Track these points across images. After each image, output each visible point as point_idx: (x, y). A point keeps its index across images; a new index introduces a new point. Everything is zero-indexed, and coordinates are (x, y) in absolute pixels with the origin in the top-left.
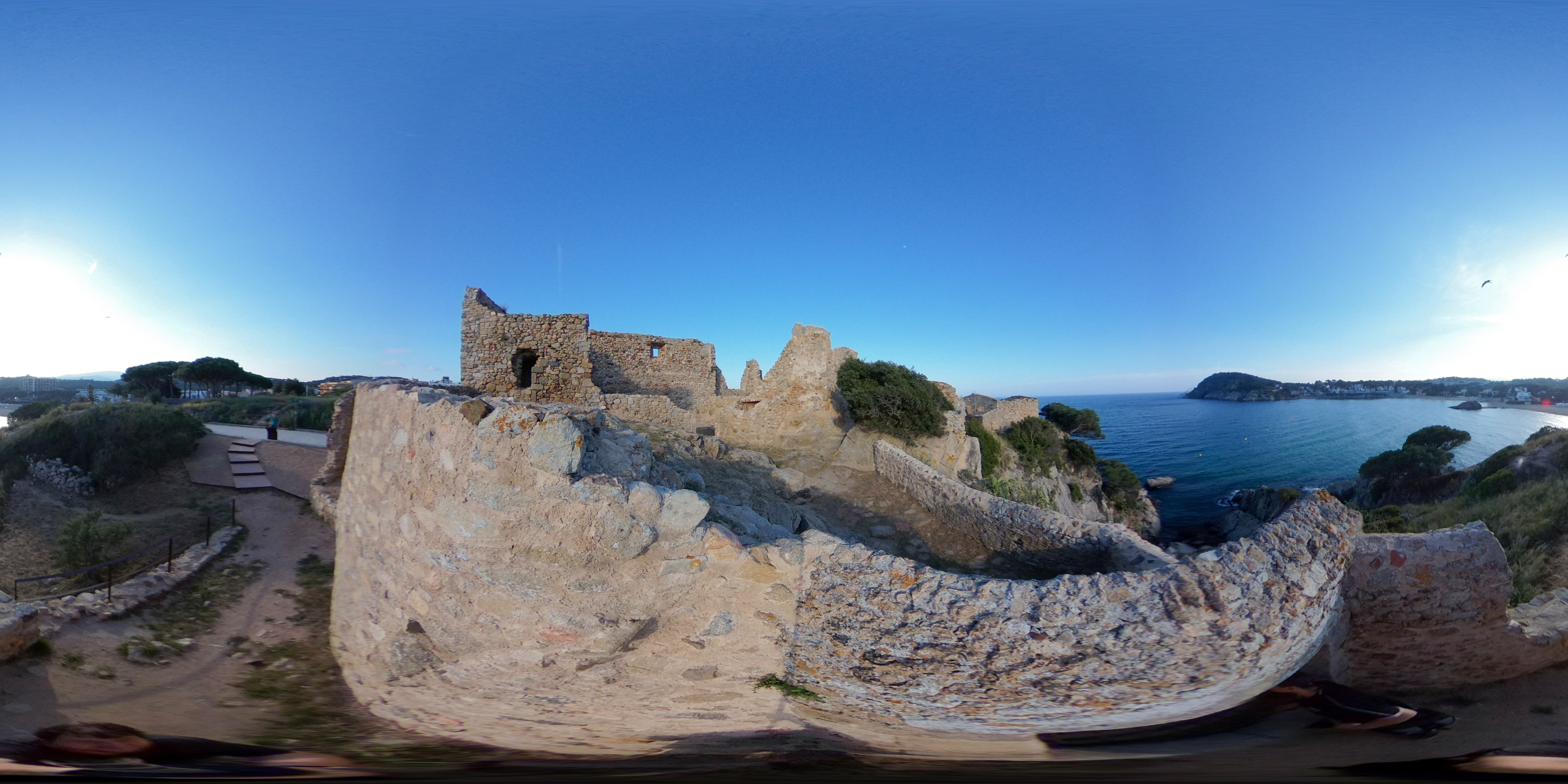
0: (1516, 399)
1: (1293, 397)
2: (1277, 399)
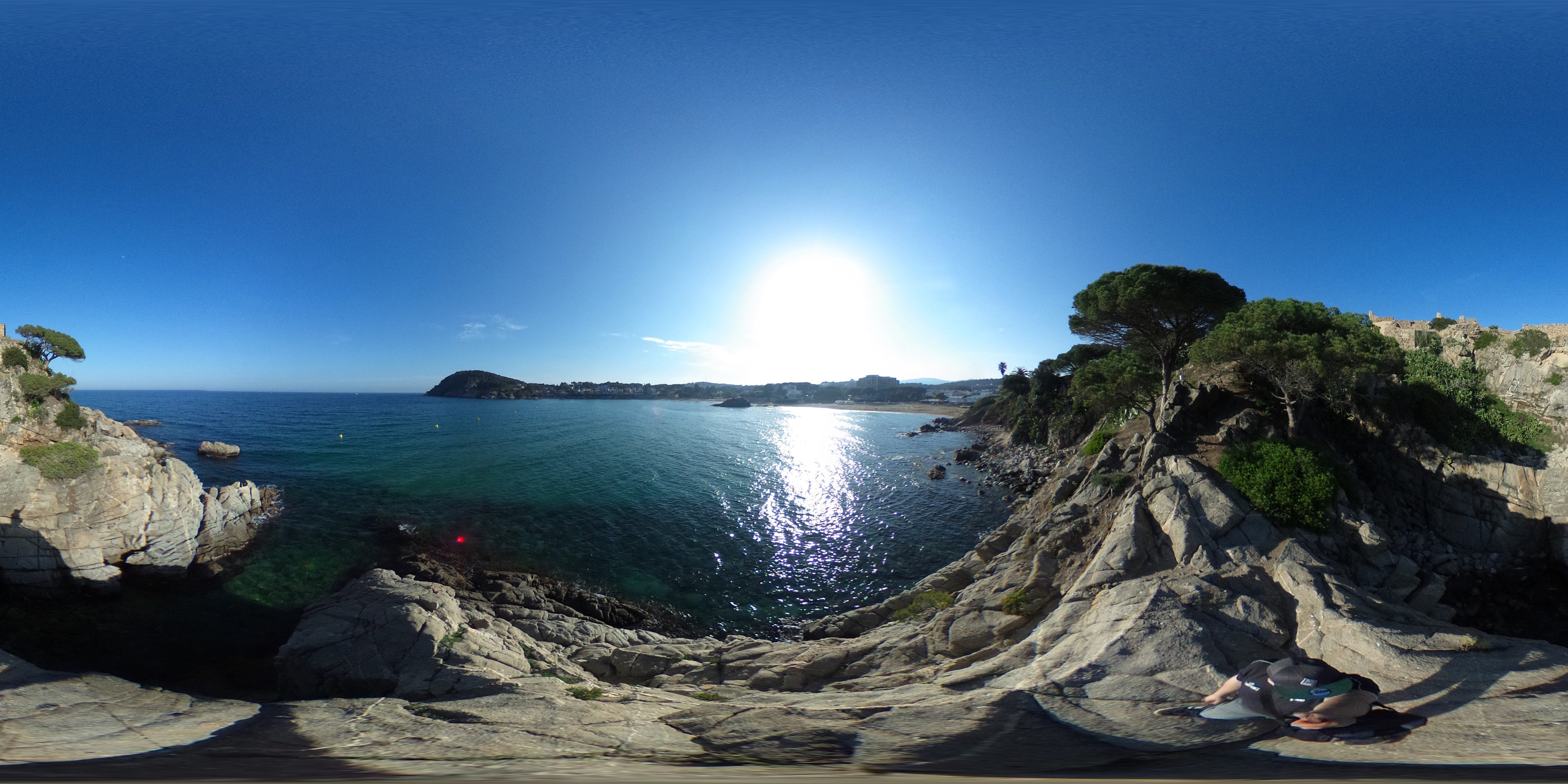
1: (533, 396)
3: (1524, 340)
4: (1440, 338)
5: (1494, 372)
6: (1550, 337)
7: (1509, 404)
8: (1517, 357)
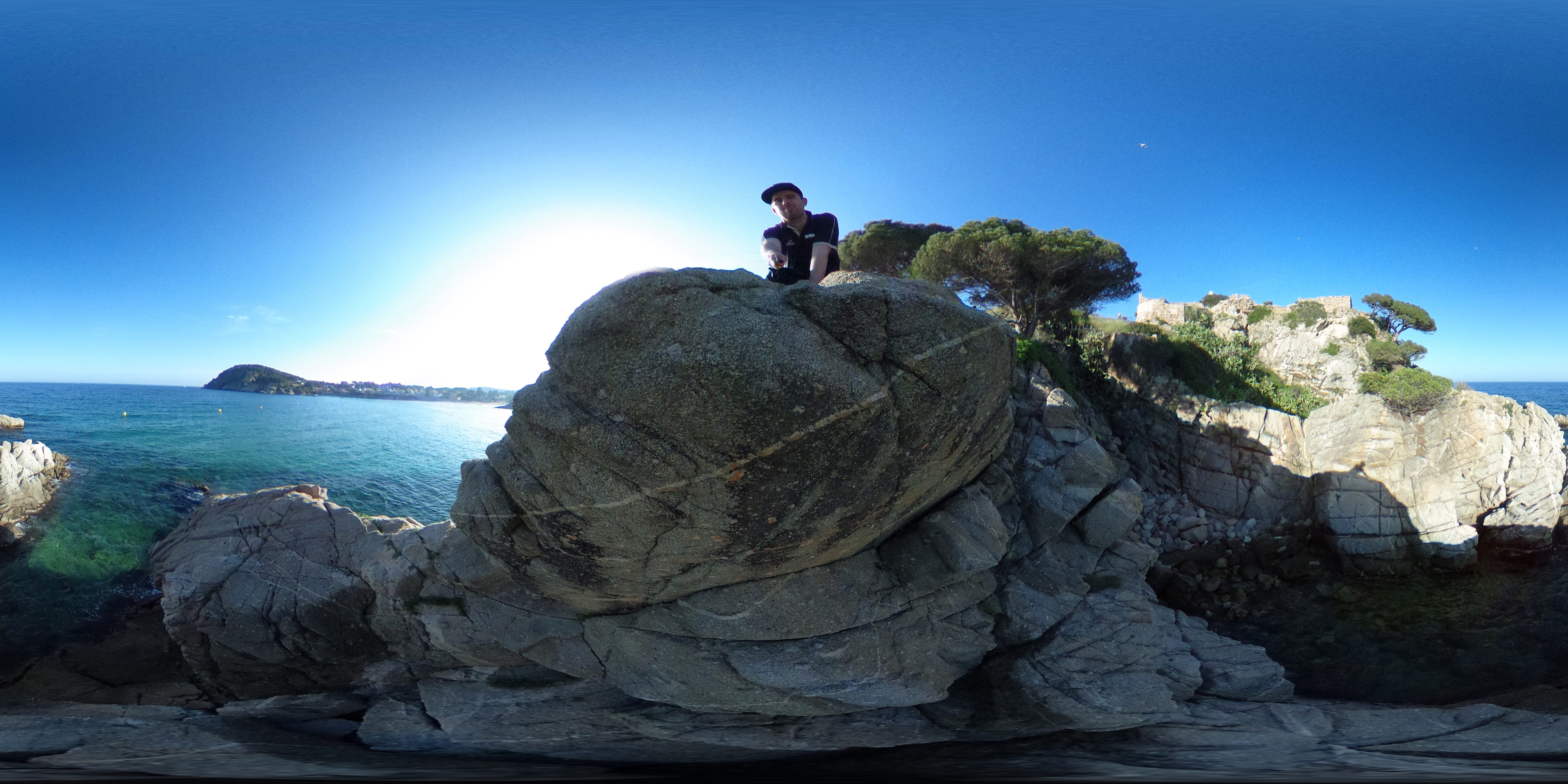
2: (297, 392)
3: (1299, 311)
4: (1212, 314)
5: (1267, 345)
6: (1327, 309)
7: (1284, 378)
8: (1292, 328)
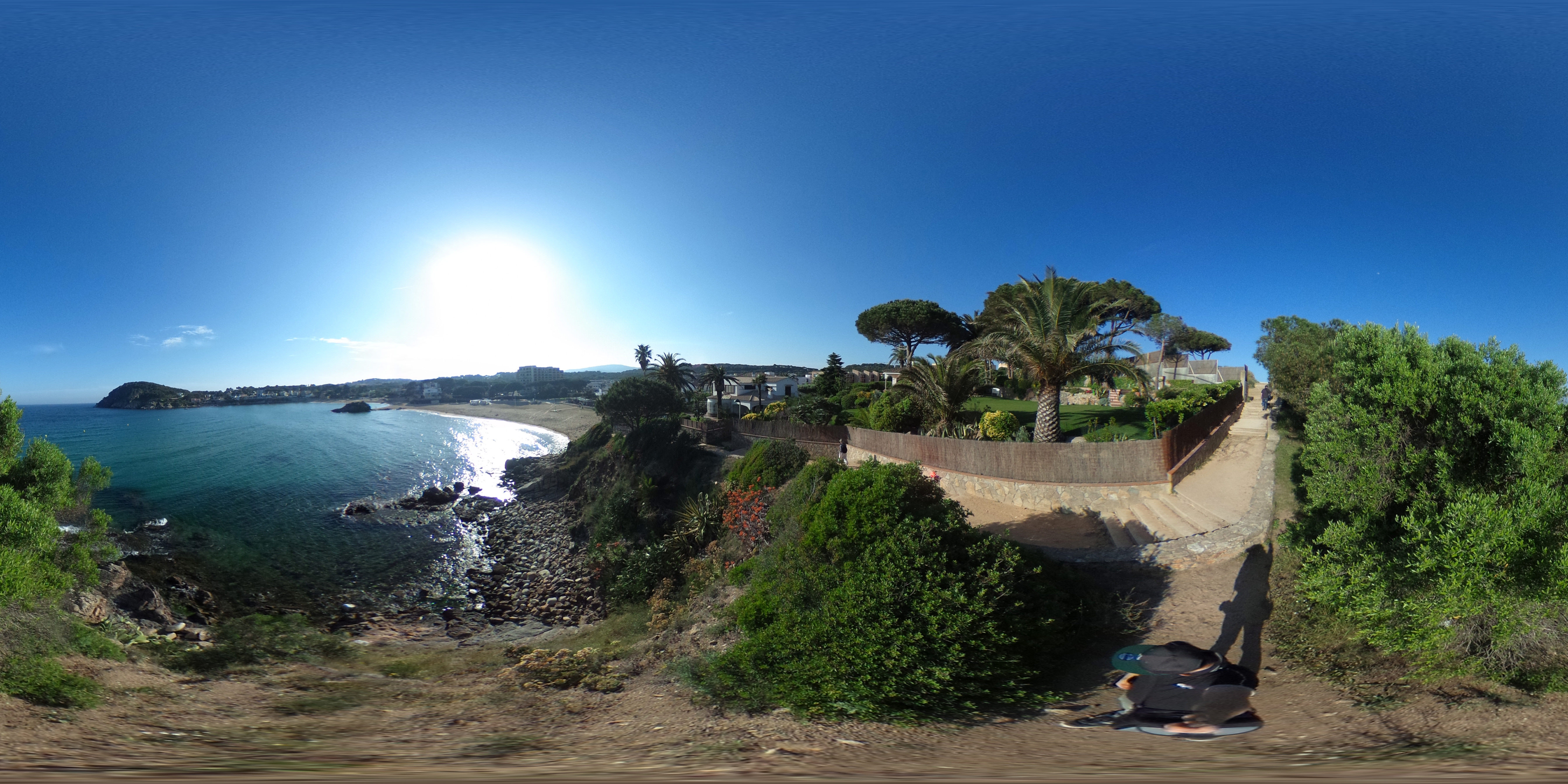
0: (422, 397)
1: (191, 405)
2: (176, 405)
